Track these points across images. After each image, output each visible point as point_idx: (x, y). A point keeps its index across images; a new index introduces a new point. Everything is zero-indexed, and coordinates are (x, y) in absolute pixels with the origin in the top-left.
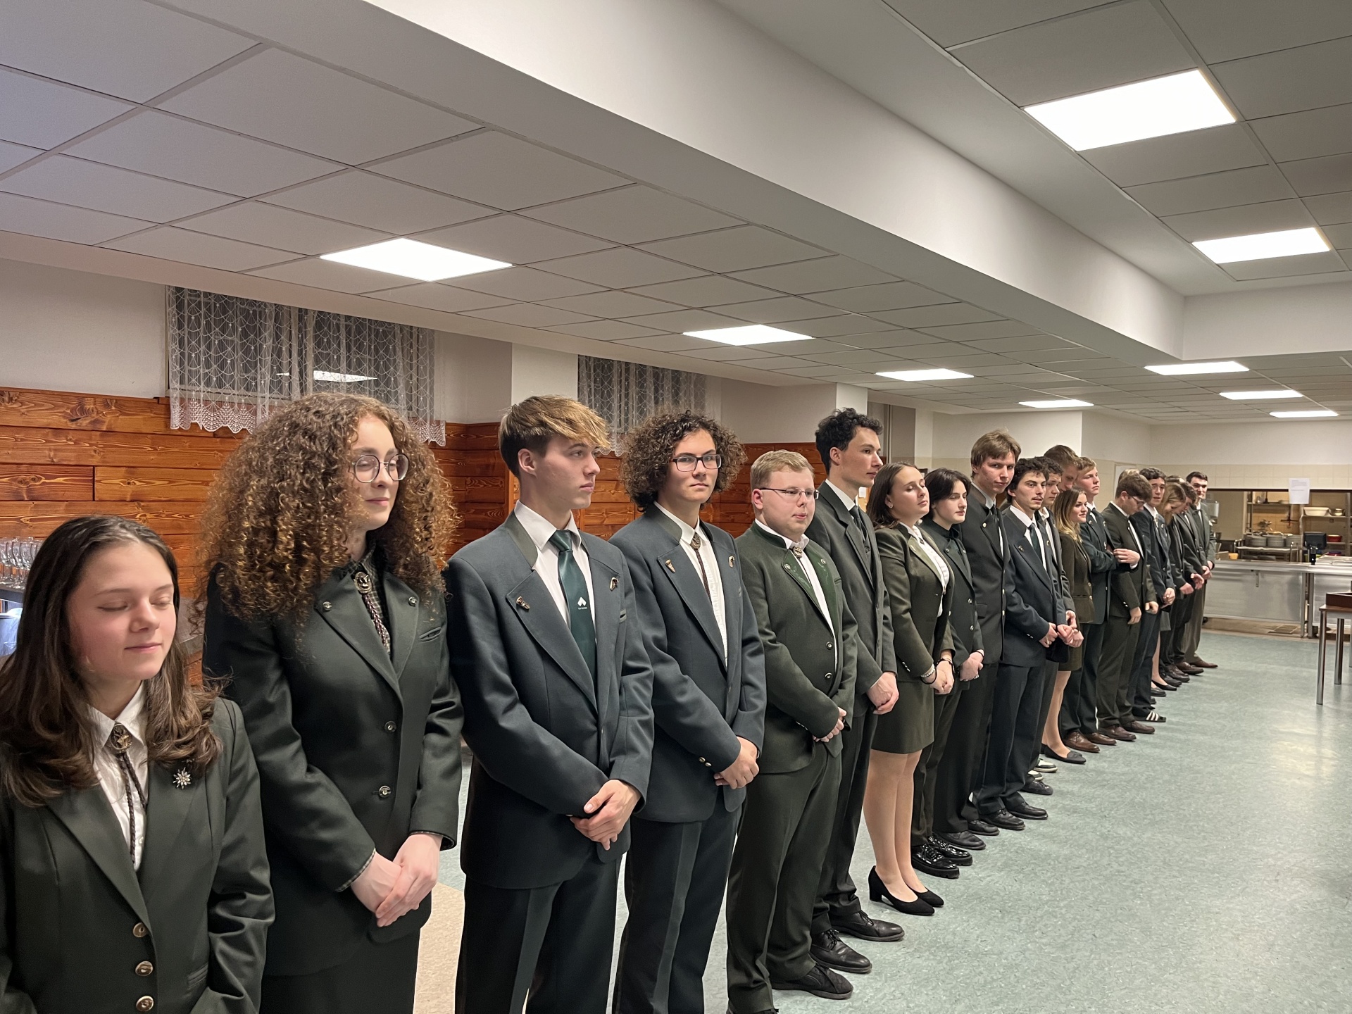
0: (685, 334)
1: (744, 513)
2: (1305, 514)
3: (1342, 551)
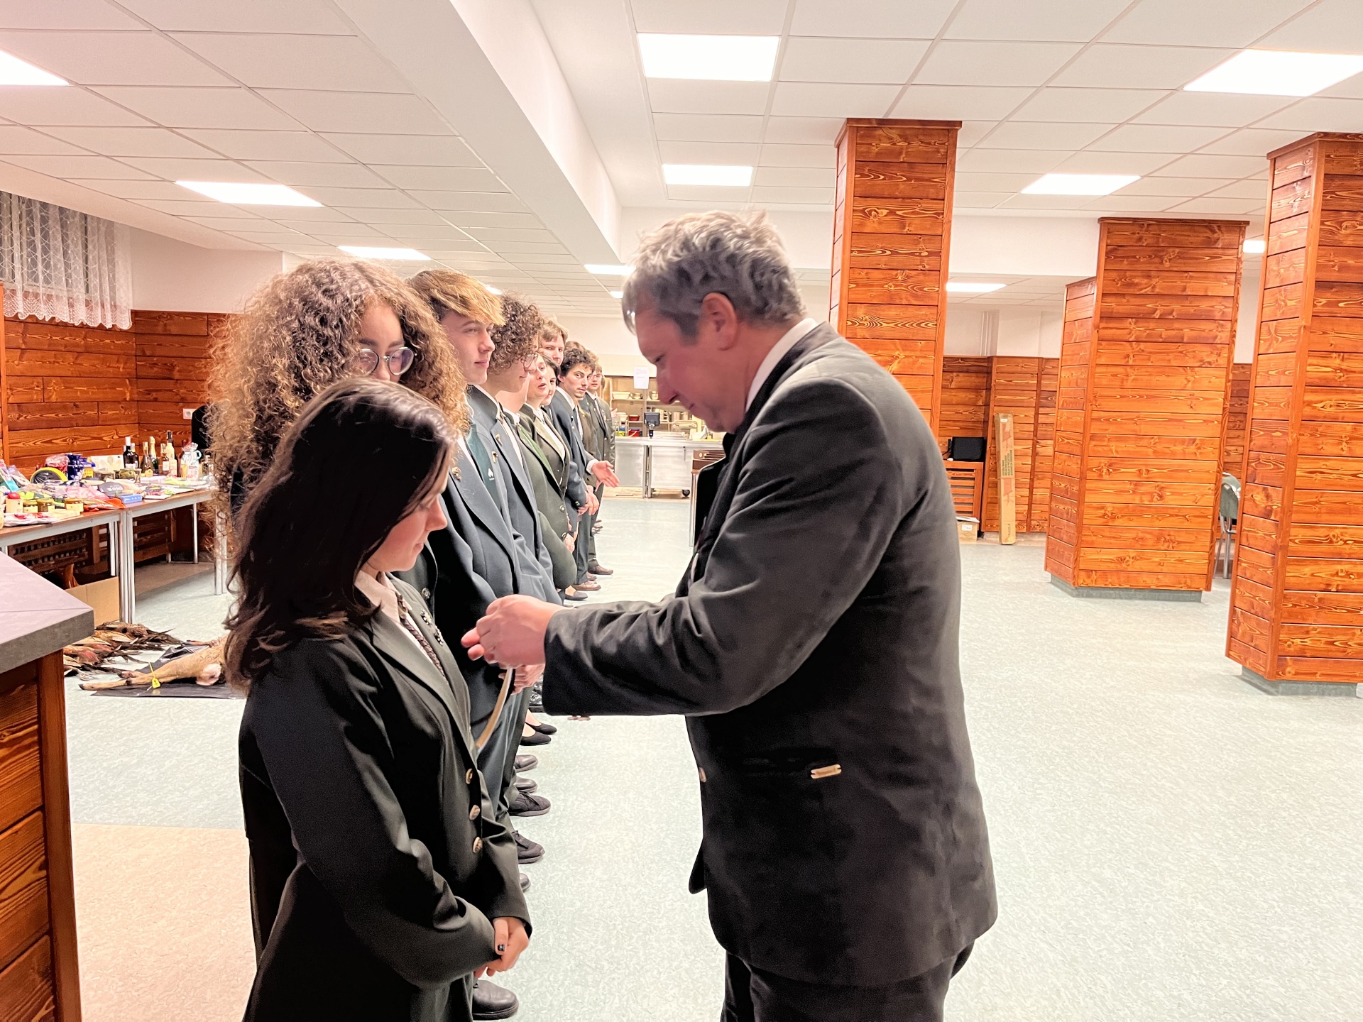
0: (179, 183)
1: (171, 391)
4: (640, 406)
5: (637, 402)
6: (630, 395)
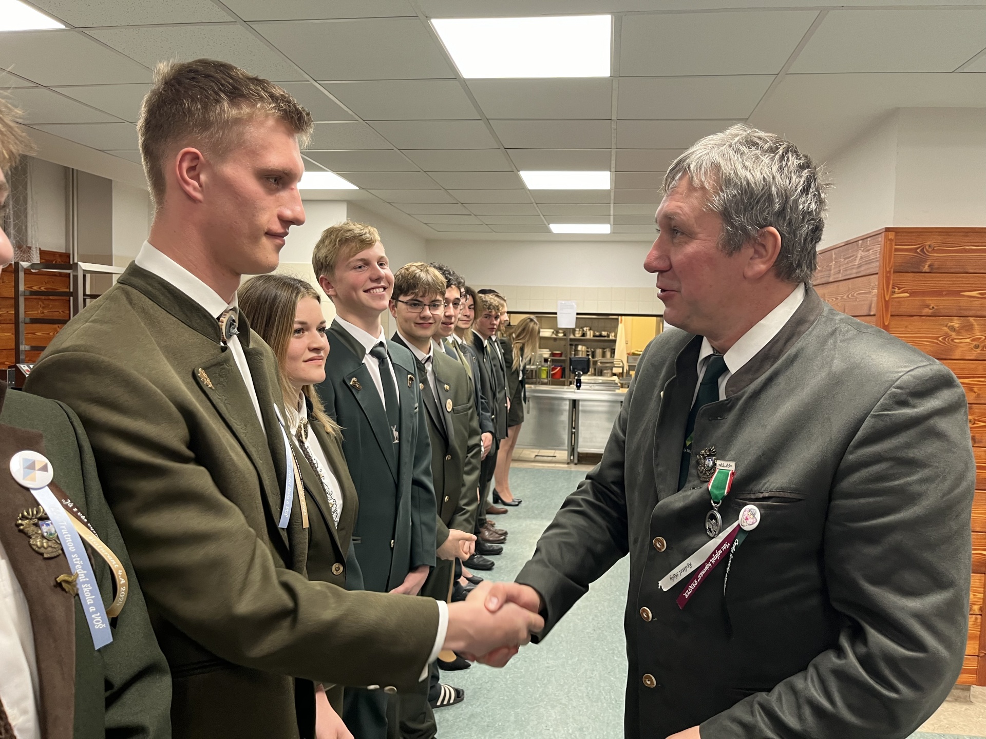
3: (563, 364)
4: (563, 343)
5: (561, 339)
6: (553, 332)
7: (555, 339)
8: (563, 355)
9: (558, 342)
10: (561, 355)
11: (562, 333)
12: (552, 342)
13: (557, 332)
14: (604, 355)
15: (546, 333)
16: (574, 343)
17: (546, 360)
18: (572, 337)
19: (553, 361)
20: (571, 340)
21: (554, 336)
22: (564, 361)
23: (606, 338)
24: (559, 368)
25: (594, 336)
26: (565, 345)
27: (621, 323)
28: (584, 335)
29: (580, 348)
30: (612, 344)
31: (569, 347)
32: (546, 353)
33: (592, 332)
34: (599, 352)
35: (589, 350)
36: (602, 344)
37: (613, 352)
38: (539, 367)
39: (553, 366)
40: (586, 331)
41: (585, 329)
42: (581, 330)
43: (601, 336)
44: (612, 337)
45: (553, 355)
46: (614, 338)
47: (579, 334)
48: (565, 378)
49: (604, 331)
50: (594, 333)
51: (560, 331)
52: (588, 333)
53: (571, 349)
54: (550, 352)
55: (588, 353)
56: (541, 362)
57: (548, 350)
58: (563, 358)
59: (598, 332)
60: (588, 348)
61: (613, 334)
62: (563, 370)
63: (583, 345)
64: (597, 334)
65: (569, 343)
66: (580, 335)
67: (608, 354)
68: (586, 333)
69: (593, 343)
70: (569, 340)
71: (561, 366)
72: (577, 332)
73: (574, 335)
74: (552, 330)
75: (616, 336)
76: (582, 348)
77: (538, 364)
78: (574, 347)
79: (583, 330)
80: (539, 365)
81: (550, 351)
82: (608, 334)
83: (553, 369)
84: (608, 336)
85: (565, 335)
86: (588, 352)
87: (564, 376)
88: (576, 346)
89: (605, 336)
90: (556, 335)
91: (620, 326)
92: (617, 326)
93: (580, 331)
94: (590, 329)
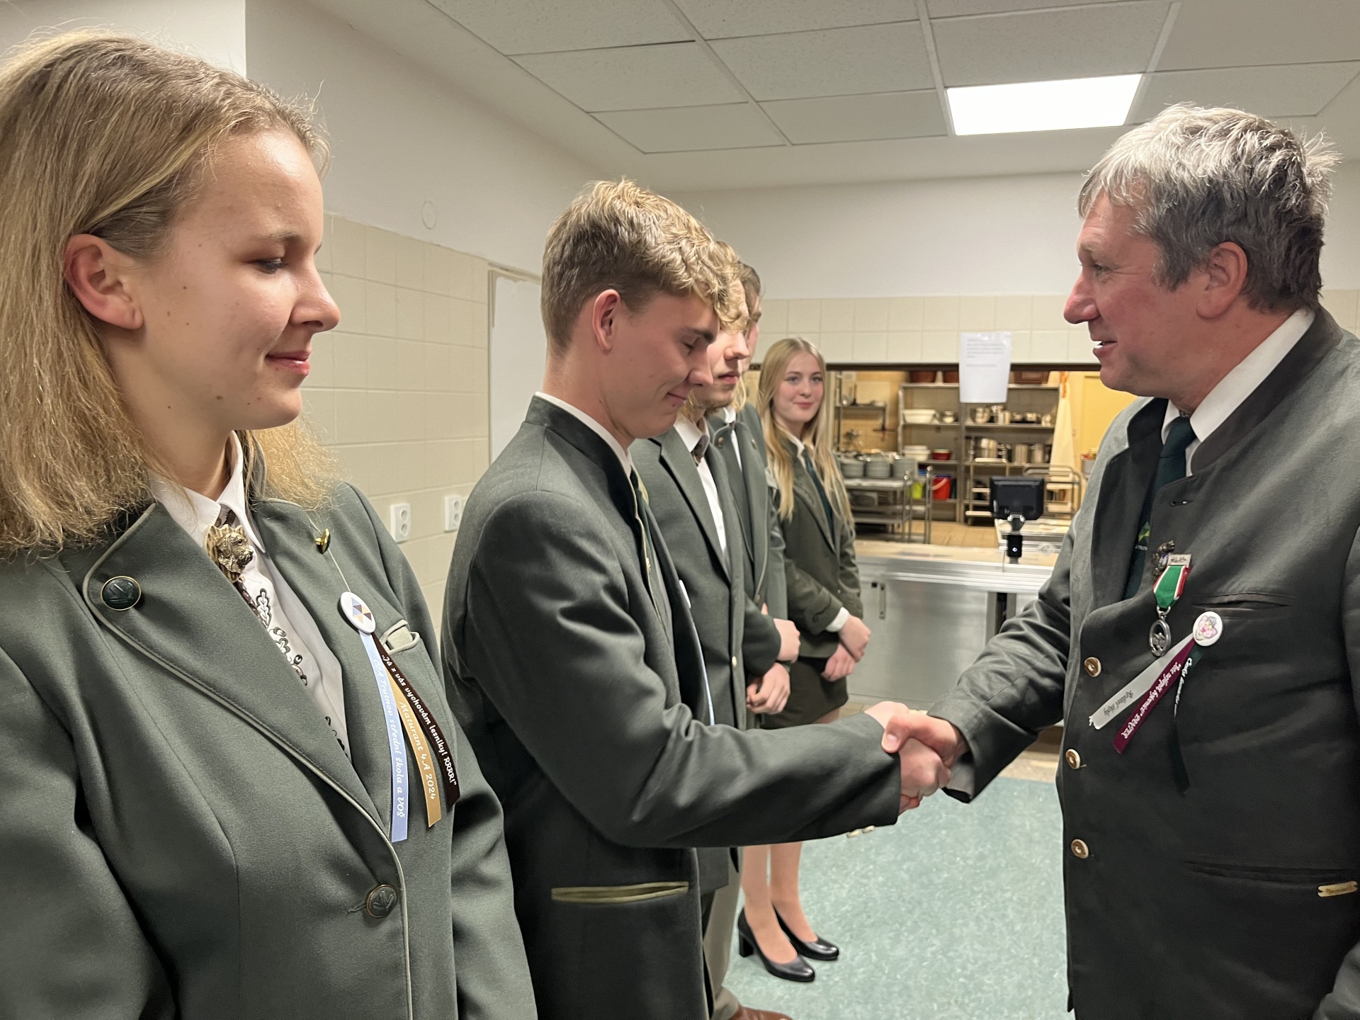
2: (904, 420)
3: (952, 473)
4: (952, 434)
5: (949, 428)
6: (934, 416)
7: (938, 428)
8: (953, 457)
9: (944, 433)
10: (948, 456)
11: (950, 416)
12: (932, 433)
13: (943, 415)
14: (1030, 457)
15: (923, 416)
16: (973, 434)
17: (922, 467)
18: (969, 423)
19: (936, 467)
20: (969, 429)
21: (936, 422)
22: (954, 468)
23: (1034, 426)
24: (944, 481)
25: (1012, 422)
26: (956, 439)
27: (1064, 396)
28: (992, 420)
29: (984, 443)
30: (1044, 436)
31: (963, 441)
32: (920, 454)
33: (1007, 415)
34: (1021, 451)
35: (1002, 447)
36: (1025, 436)
37: (1048, 450)
38: (909, 483)
39: (934, 477)
40: (997, 413)
41: (994, 409)
42: (987, 410)
43: (1024, 421)
44: (1046, 423)
45: (934, 456)
46: (1049, 425)
47: (983, 417)
48: (956, 498)
49: (1031, 412)
50: (1013, 416)
51: (948, 413)
52: (1001, 416)
53: (967, 445)
54: (928, 452)
55: (1000, 453)
56: (912, 473)
57: (924, 447)
58: (952, 462)
59: (1018, 413)
60: (1000, 444)
61: (1048, 418)
62: (953, 484)
63: (990, 438)
64: (1018, 417)
65: (964, 434)
66: (985, 419)
67: (1038, 456)
68: (997, 417)
69: (1013, 436)
70: (963, 428)
71: (949, 477)
72: (979, 415)
73: (974, 419)
74: (932, 412)
75: (1053, 421)
76: (989, 444)
77: (906, 478)
78: (972, 443)
79: (992, 411)
80: (909, 479)
81: (929, 449)
82: (1038, 418)
83: (936, 482)
84: (1039, 422)
85: (956, 420)
86: (1000, 450)
87: (953, 496)
88: (978, 440)
89: (1032, 422)
90: (941, 420)
91: (1063, 404)
92: (1056, 403)
93: (984, 412)
94: (1004, 409)
